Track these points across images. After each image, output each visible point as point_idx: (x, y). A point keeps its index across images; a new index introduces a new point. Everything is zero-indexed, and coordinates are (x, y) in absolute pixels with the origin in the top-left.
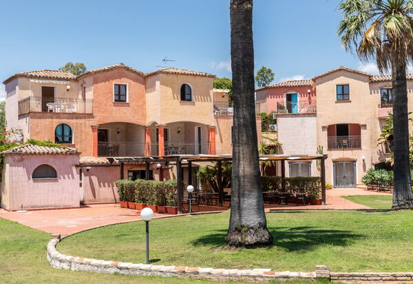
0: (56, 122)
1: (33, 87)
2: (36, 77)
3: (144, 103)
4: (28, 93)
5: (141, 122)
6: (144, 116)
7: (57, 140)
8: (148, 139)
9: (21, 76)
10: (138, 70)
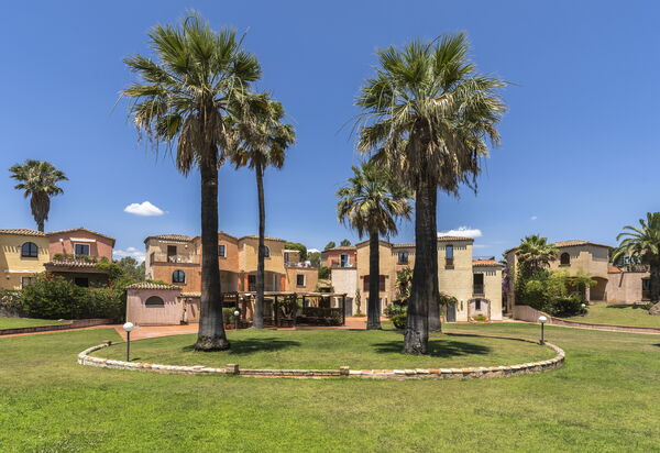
0: (173, 268)
1: (160, 245)
2: (162, 239)
3: (237, 258)
4: (158, 249)
5: (234, 270)
6: (237, 266)
7: (174, 281)
8: (239, 282)
9: (152, 238)
10: (234, 236)
